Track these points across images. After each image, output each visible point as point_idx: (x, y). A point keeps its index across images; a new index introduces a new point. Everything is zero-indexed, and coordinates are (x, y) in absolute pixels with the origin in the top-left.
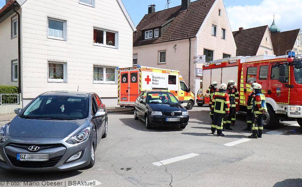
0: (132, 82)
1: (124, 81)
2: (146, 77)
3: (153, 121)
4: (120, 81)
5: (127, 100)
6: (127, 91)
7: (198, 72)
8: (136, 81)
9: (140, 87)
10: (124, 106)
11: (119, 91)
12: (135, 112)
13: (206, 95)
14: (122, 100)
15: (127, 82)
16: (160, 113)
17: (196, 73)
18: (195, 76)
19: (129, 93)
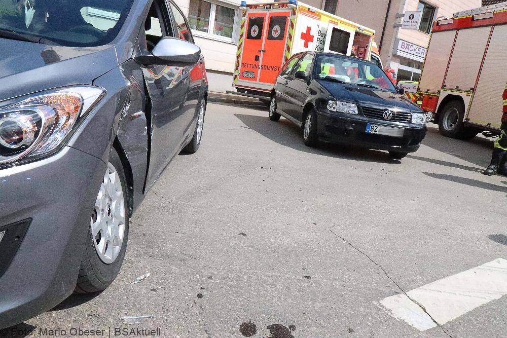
0: (270, 37)
1: (254, 34)
2: (305, 32)
3: (328, 128)
4: (244, 33)
5: (254, 79)
6: (257, 58)
7: (399, 48)
8: (281, 37)
9: (287, 52)
10: (246, 91)
11: (239, 56)
12: (272, 104)
13: (428, 90)
14: (242, 77)
15: (259, 37)
16: (351, 109)
17: (395, 48)
18: (391, 55)
19: (260, 64)
